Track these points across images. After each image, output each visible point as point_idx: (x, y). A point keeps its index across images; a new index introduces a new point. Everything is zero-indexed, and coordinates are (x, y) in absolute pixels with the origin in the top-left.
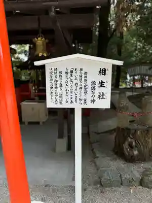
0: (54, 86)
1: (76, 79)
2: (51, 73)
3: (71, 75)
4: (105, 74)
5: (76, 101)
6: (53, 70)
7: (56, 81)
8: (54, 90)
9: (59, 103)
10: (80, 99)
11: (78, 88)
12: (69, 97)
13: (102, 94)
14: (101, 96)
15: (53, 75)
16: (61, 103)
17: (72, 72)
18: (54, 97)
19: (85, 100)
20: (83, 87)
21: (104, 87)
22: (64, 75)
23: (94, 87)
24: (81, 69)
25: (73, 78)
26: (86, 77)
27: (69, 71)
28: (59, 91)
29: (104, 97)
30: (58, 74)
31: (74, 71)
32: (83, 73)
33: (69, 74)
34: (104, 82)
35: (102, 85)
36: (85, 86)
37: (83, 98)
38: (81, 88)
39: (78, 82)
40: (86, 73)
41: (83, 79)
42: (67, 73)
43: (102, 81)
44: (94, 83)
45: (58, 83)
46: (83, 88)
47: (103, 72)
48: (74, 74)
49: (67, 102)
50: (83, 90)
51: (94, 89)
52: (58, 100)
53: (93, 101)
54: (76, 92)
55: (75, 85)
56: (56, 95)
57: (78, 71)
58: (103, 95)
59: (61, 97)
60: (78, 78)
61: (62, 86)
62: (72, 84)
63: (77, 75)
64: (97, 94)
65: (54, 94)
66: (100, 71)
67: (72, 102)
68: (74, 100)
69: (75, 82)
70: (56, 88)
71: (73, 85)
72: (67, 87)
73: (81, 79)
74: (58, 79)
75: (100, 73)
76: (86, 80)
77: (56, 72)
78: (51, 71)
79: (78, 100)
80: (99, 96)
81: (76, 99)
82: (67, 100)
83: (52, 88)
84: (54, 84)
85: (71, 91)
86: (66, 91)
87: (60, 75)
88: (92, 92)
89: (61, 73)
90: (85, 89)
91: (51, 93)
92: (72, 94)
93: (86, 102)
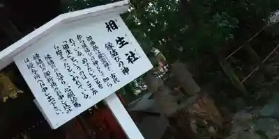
0: (48, 85)
1: (80, 54)
2: (31, 66)
3: (69, 52)
4: (117, 28)
5: (100, 87)
6: (31, 59)
7: (48, 74)
8: (51, 91)
9: (73, 107)
10: (105, 80)
11: (91, 65)
12: (85, 86)
13: (130, 55)
14: (132, 58)
15: (36, 67)
16: (76, 105)
17: (66, 47)
18: (58, 103)
19: (113, 76)
20: (97, 59)
21: (127, 43)
22: (56, 58)
23: (114, 51)
24: (79, 37)
25: (74, 54)
26: (93, 43)
27: (61, 48)
29: (136, 56)
30: (45, 62)
31: (70, 45)
32: (86, 40)
33: (64, 52)
34: (123, 38)
35: (122, 43)
36: (100, 56)
37: (107, 74)
38: (96, 63)
39: (86, 56)
40: (89, 38)
41: (90, 48)
42: (59, 53)
43: (119, 38)
44: (109, 46)
45: (53, 75)
46: (99, 60)
47: (112, 26)
48: (71, 48)
49: (86, 97)
50: (100, 64)
51: (115, 54)
52: (69, 102)
53: (126, 71)
54: (91, 73)
55: (84, 63)
56: (61, 97)
57: (77, 42)
58: (133, 55)
59: (71, 95)
60: (82, 51)
61: (62, 77)
62: (78, 64)
63: (76, 47)
64: (124, 59)
65: (56, 97)
66: (108, 27)
67: (95, 92)
68: (95, 87)
69: (79, 59)
70: (54, 84)
71: (81, 64)
72: (72, 73)
73: (88, 51)
74: (48, 68)
75: (109, 28)
76: (95, 48)
77: (40, 60)
78: (28, 63)
79: (102, 83)
80: (129, 59)
81: (98, 83)
82: (85, 92)
83: (46, 88)
84: (45, 81)
85: (82, 75)
86: (74, 79)
87: (49, 60)
88: (115, 59)
89: (49, 57)
90: (103, 61)
91: (49, 98)
92: (86, 80)
93: (116, 79)
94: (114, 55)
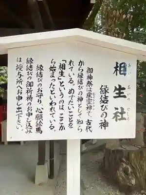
1: (71, 81)
2: (19, 68)
3: (62, 73)
4: (125, 74)
5: (70, 125)
6: (24, 61)
7: (30, 84)
8: (24, 102)
9: (34, 130)
10: (79, 122)
11: (75, 99)
12: (57, 116)
13: (120, 110)
14: (120, 115)
15: (24, 72)
16: (38, 130)
17: (63, 67)
19: (89, 122)
20: (84, 96)
21: (125, 97)
22: (47, 73)
23: (106, 97)
24: (81, 63)
25: (65, 80)
26: (90, 77)
27: (57, 65)
28: (35, 104)
30: (35, 71)
31: (67, 66)
32: (85, 70)
33: (58, 70)
34: (124, 89)
35: (120, 93)
36: (89, 95)
37: (85, 118)
38: (81, 99)
39: (76, 87)
40: (90, 70)
41: (85, 81)
42: (52, 69)
43: (120, 86)
44: (104, 90)
45: (35, 89)
46: (85, 99)
47: (120, 68)
48: (67, 72)
49: (52, 127)
50: (84, 103)
51: (105, 101)
52: (34, 123)
53: (104, 124)
54: (71, 107)
55: (70, 93)
56: (30, 114)
57: (76, 66)
58: (123, 112)
59: (39, 117)
60: (75, 79)
61: (41, 95)
62: (63, 91)
63: (71, 73)
64: (111, 111)
65: (25, 111)
66: (116, 68)
67: (62, 128)
68: (66, 123)
69: (69, 87)
70: (30, 98)
71: (66, 92)
72: (52, 96)
73: (81, 82)
74: (35, 79)
75: (116, 70)
76: (89, 83)
77: (31, 66)
78: (19, 63)
79: (75, 123)
80: (116, 114)
81: (71, 121)
82: (53, 122)
83: (21, 98)
84: (24, 90)
85: (61, 104)
86: (51, 104)
87: (39, 71)
88: (102, 106)
89: (41, 68)
90: (89, 101)
91: (19, 108)
92: (62, 111)
93: (90, 128)
94: (103, 102)
